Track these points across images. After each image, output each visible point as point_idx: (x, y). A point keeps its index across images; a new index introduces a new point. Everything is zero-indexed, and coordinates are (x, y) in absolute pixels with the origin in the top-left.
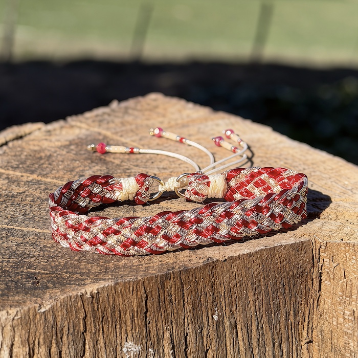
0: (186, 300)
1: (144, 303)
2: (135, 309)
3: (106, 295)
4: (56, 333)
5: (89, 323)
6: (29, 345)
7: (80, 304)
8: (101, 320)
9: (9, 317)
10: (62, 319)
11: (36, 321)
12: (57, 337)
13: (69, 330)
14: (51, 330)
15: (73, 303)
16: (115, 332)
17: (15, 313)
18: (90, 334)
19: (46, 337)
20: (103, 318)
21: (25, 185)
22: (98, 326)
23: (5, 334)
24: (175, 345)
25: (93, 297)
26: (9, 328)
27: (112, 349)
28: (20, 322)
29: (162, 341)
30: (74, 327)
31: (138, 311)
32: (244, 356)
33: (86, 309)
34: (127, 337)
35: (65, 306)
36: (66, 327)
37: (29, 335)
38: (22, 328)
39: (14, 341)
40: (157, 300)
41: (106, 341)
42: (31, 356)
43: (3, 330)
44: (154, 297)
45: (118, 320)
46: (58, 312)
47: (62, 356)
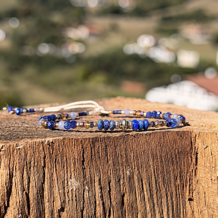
0: (109, 158)
1: (82, 155)
3: (58, 145)
4: (27, 165)
5: (47, 162)
6: (10, 169)
7: (41, 148)
10: (30, 156)
11: (14, 155)
12: (27, 167)
13: (34, 164)
14: (23, 161)
15: (37, 146)
16: (63, 170)
17: (2, 146)
18: (47, 169)
19: (20, 166)
20: (56, 160)
24: (102, 187)
25: (49, 144)
27: (61, 181)
28: (4, 153)
29: (93, 182)
30: (38, 162)
31: (78, 159)
32: (147, 203)
33: (45, 151)
34: (71, 175)
35: (32, 147)
36: (33, 162)
37: (10, 163)
38: (5, 157)
39: (1, 165)
40: (90, 154)
41: (58, 175)
42: (11, 176)
44: (88, 152)
45: (65, 163)
46: (28, 151)
47: (31, 181)
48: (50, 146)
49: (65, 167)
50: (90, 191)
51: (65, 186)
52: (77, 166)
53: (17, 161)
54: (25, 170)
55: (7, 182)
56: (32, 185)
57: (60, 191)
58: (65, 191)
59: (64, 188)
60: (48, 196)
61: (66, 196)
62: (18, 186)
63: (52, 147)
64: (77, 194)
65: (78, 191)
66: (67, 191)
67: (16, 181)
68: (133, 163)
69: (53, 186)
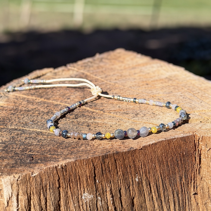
0: (118, 170)
1: (93, 171)
2: (88, 175)
3: (70, 167)
4: (43, 188)
5: (61, 182)
6: (27, 195)
7: (55, 172)
8: (68, 180)
9: (15, 179)
10: (45, 180)
11: (31, 181)
12: (43, 190)
14: (39, 186)
15: (51, 171)
16: (77, 187)
17: (18, 177)
18: (62, 189)
19: (37, 190)
20: (69, 180)
21: (36, 104)
22: (67, 184)
23: (14, 188)
24: (114, 195)
25: (62, 168)
26: (15, 185)
27: (76, 197)
28: (21, 182)
29: (105, 193)
30: (53, 185)
32: (156, 202)
33: (59, 174)
34: (84, 191)
35: (47, 173)
36: (49, 185)
37: (27, 189)
38: (23, 185)
39: (19, 192)
40: (101, 169)
41: (72, 192)
42: (29, 200)
43: (12, 186)
44: (98, 168)
45: (78, 181)
46: (43, 176)
47: (47, 201)
48: (63, 169)
49: (79, 185)
50: (103, 200)
51: (79, 200)
52: (89, 182)
53: (34, 187)
54: (42, 192)
55: (26, 205)
56: (49, 204)
57: (76, 205)
58: (80, 204)
59: (79, 202)
61: (81, 208)
62: (37, 207)
64: (91, 204)
65: (91, 202)
66: (82, 204)
67: (35, 203)
68: (141, 171)
69: (69, 202)
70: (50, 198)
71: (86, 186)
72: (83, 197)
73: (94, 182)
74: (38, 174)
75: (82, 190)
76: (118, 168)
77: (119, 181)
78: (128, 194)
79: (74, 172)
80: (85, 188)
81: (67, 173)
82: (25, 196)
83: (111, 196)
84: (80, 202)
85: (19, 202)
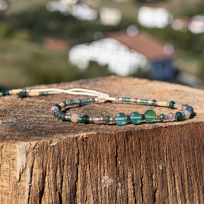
0: (142, 152)
1: (115, 150)
3: (91, 140)
4: (60, 162)
5: (81, 157)
6: (43, 168)
7: (75, 144)
9: (31, 146)
10: (64, 153)
11: (48, 152)
12: (60, 165)
13: (68, 162)
14: (57, 159)
15: (71, 143)
16: (96, 167)
17: (35, 144)
18: (81, 167)
19: (54, 164)
20: (89, 157)
22: (86, 161)
23: (28, 158)
24: (135, 183)
25: (83, 140)
26: (30, 154)
27: (94, 179)
28: (38, 151)
29: (126, 178)
30: (71, 159)
31: (111, 154)
32: (179, 198)
33: (79, 148)
34: (104, 172)
35: (66, 144)
36: (67, 159)
37: (43, 161)
38: (39, 155)
39: (34, 164)
40: (123, 149)
41: (91, 173)
42: (44, 176)
43: (27, 155)
44: (121, 146)
45: (99, 159)
46: (62, 148)
47: (64, 180)
48: (84, 142)
49: (99, 164)
50: (123, 188)
51: (98, 184)
52: (110, 162)
53: (51, 159)
54: (58, 168)
55: (40, 182)
56: (65, 184)
57: (94, 189)
58: (98, 189)
60: (81, 195)
61: (99, 194)
62: (51, 186)
63: (86, 142)
64: (110, 191)
65: (111, 188)
66: (101, 189)
67: (49, 181)
68: (165, 157)
69: (86, 185)
70: (67, 177)
71: (106, 167)
72: (103, 181)
73: (115, 164)
74: (56, 144)
75: (102, 171)
76: (141, 149)
77: (142, 167)
78: (150, 184)
79: (95, 147)
80: (105, 170)
81: (87, 148)
82: (40, 169)
83: (132, 183)
84: (98, 186)
85: (33, 177)
